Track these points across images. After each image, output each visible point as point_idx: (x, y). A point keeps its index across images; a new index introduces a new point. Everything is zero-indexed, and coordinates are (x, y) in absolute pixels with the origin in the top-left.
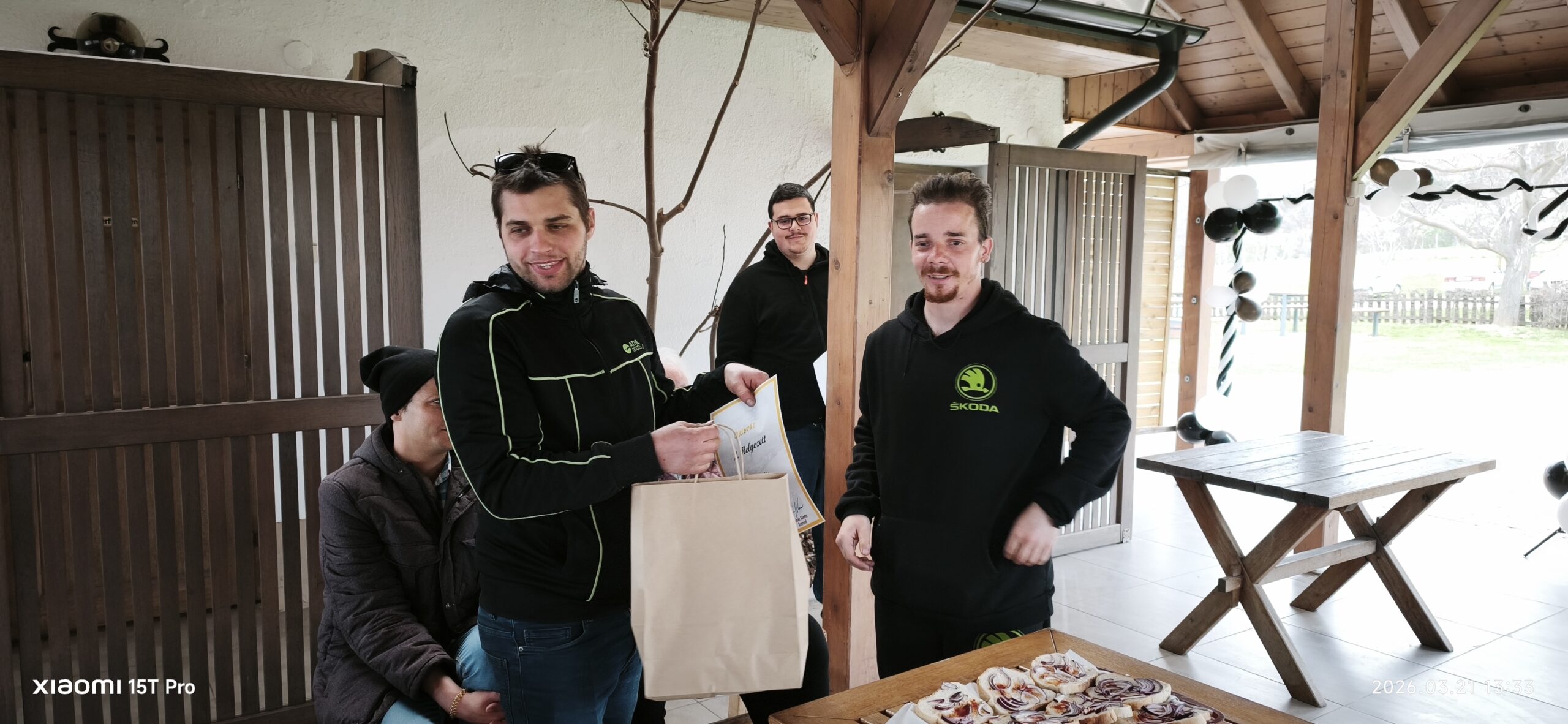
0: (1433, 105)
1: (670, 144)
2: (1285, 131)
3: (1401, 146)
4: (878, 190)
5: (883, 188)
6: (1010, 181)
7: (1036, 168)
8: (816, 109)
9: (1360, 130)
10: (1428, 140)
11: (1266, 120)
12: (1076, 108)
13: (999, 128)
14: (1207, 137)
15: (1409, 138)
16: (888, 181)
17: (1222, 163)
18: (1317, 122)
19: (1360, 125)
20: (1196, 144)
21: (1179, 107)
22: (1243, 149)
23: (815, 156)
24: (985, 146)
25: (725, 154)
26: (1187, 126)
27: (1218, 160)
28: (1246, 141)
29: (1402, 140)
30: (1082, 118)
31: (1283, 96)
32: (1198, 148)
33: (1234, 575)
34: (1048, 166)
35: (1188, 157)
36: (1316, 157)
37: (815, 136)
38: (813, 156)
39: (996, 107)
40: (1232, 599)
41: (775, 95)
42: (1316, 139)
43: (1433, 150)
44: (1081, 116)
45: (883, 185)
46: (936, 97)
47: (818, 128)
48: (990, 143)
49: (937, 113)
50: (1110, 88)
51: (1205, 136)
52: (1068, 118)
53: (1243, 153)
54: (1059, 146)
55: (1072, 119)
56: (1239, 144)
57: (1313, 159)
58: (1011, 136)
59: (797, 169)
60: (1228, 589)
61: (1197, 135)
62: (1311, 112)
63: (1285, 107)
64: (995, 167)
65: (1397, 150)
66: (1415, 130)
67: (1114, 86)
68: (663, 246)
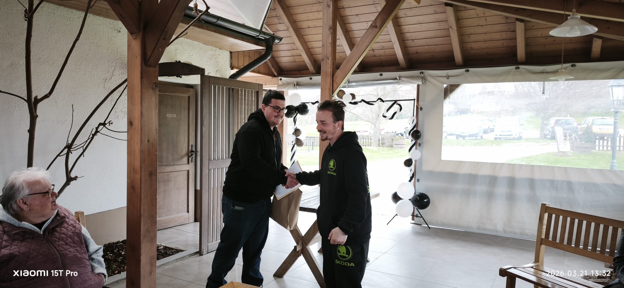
0: (355, 72)
1: (42, 65)
2: (309, 78)
3: (346, 85)
4: (151, 91)
5: (153, 90)
6: (210, 91)
7: (220, 86)
8: (120, 55)
9: (334, 79)
10: (354, 84)
11: (303, 74)
12: (235, 64)
13: (204, 69)
14: (283, 79)
15: (348, 83)
16: (156, 87)
17: (289, 89)
18: (320, 76)
19: (334, 77)
20: (280, 81)
21: (273, 67)
22: (296, 84)
23: (121, 75)
24: (199, 76)
25: (74, 71)
26: (276, 74)
27: (287, 87)
28: (297, 81)
29: (346, 83)
30: (237, 68)
31: (308, 65)
32: (280, 82)
33: (299, 244)
34: (225, 86)
35: (277, 86)
36: (320, 88)
37: (121, 66)
38: (120, 75)
39: (203, 61)
40: (299, 253)
41: (99, 46)
42: (320, 82)
43: (355, 87)
44: (237, 67)
45: (153, 89)
46: (177, 55)
47: (122, 63)
48: (201, 75)
49: (178, 61)
50: (248, 57)
51: (282, 78)
52: (232, 68)
53: (296, 85)
54: (229, 78)
55: (234, 68)
56: (294, 82)
57: (320, 89)
58: (209, 73)
59: (112, 80)
60: (298, 250)
61: (280, 78)
62: (318, 72)
63: (309, 70)
64: (204, 85)
65: (344, 87)
66: (350, 80)
67: (249, 57)
68: (37, 114)
